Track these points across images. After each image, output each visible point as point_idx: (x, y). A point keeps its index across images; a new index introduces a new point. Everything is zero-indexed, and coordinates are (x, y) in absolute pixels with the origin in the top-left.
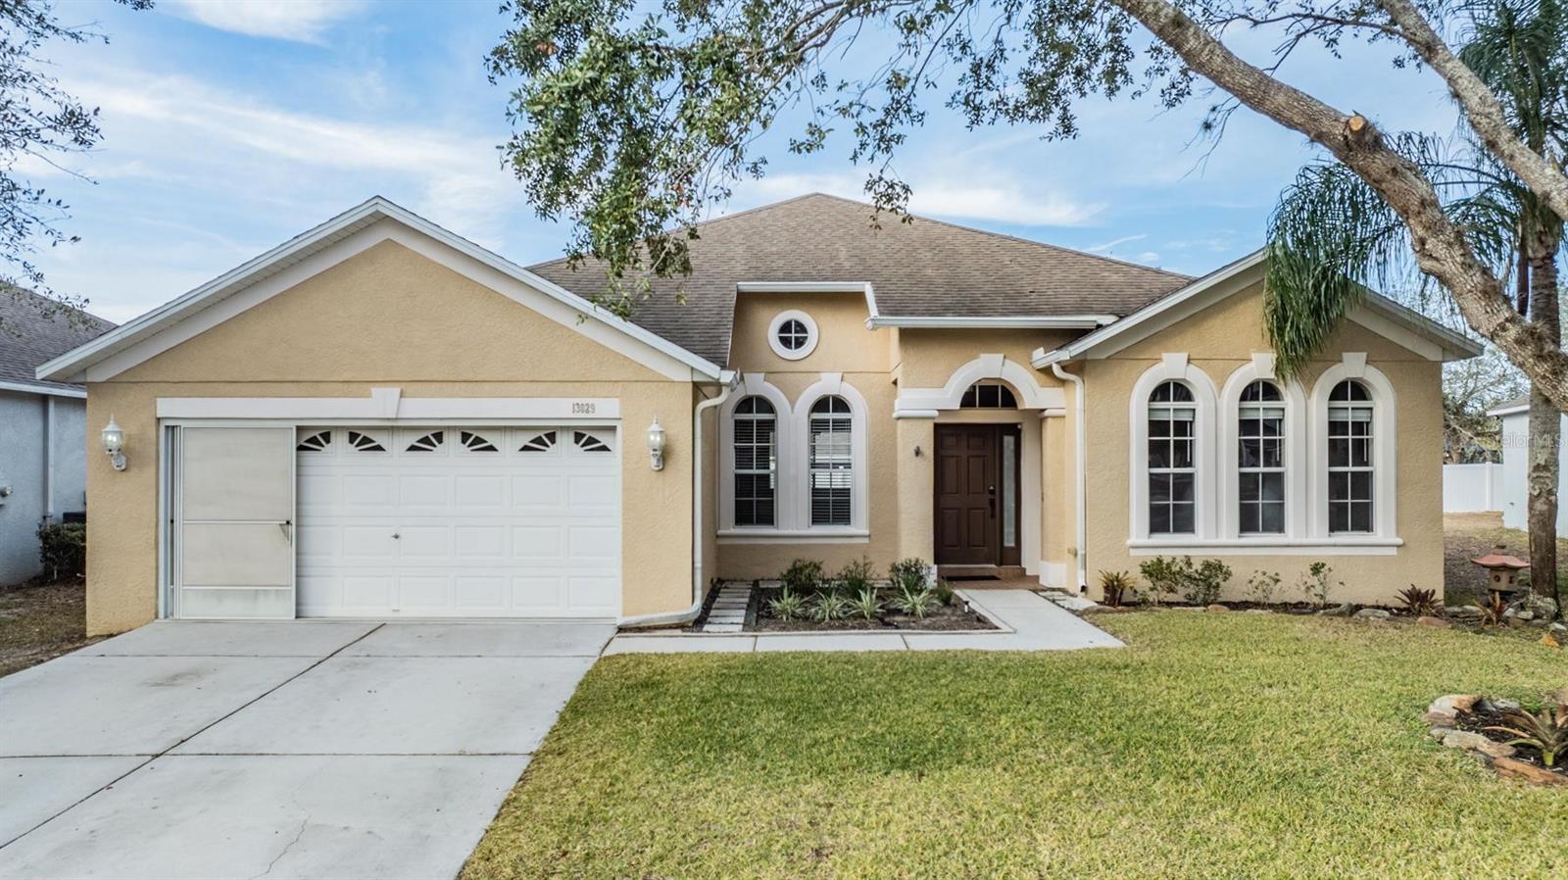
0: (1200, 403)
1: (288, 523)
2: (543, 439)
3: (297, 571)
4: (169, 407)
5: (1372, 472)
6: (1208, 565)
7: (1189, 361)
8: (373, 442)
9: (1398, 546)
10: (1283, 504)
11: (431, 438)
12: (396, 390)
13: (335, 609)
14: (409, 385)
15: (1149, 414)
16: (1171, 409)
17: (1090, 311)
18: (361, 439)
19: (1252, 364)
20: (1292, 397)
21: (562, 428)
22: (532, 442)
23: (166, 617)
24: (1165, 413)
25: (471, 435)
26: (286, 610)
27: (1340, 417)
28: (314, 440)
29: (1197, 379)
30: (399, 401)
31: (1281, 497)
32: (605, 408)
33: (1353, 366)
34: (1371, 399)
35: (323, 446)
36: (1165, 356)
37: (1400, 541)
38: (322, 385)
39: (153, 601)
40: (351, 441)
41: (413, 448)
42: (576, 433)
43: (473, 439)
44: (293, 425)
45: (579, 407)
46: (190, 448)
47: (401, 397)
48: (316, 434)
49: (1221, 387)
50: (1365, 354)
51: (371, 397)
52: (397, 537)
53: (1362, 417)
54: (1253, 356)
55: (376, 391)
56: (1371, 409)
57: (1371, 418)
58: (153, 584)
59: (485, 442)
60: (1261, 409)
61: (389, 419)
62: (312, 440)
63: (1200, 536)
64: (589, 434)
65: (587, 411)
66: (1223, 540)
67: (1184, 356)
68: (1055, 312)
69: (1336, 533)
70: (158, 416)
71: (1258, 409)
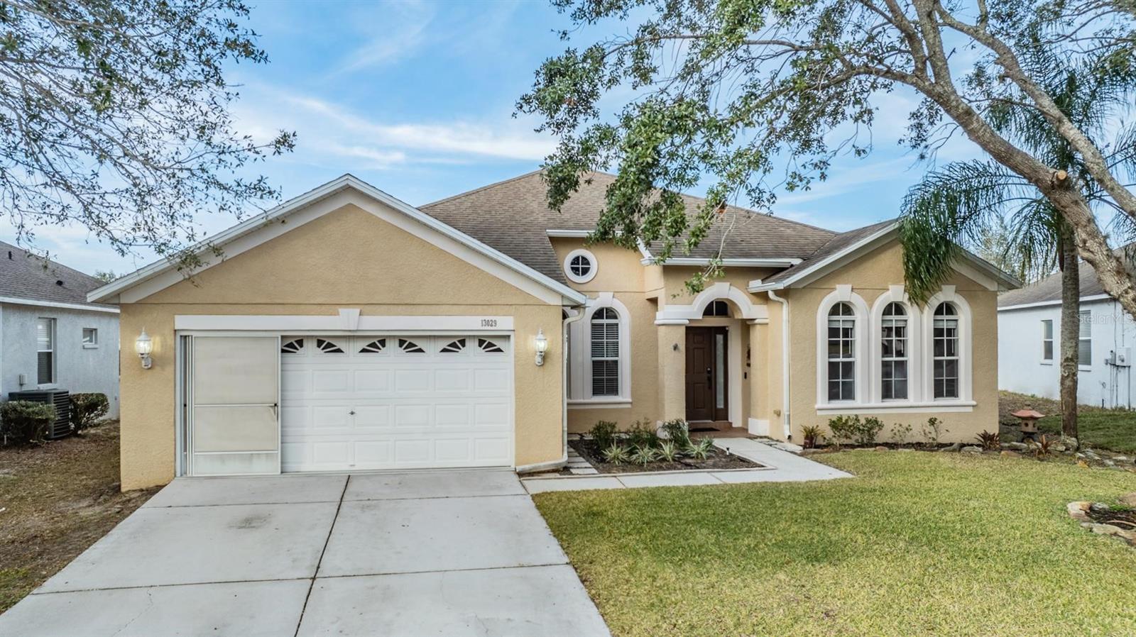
0: (858, 316)
1: (276, 405)
2: (457, 344)
3: (282, 439)
4: (183, 322)
5: (957, 360)
6: (868, 421)
7: (852, 289)
8: (335, 346)
9: (973, 406)
10: (906, 381)
11: (377, 344)
12: (357, 311)
13: (308, 467)
14: (367, 306)
15: (829, 324)
16: (841, 321)
17: (785, 256)
18: (326, 344)
19: (889, 293)
20: (911, 313)
21: (470, 337)
22: (449, 346)
23: (181, 475)
24: (837, 323)
25: (406, 341)
26: (273, 468)
27: (940, 325)
28: (291, 345)
29: (857, 301)
30: (359, 319)
31: (905, 376)
32: (505, 323)
33: (947, 294)
34: (957, 314)
35: (296, 349)
36: (837, 286)
37: (974, 403)
38: (303, 307)
39: (173, 464)
40: (319, 346)
41: (364, 351)
42: (480, 340)
43: (408, 344)
44: (279, 335)
45: (487, 323)
46: (199, 351)
47: (360, 315)
48: (293, 341)
49: (871, 306)
50: (954, 287)
51: (339, 315)
52: (352, 413)
53: (952, 325)
54: (890, 287)
55: (342, 310)
56: (956, 320)
57: (957, 326)
58: (173, 452)
59: (416, 346)
60: (894, 320)
61: (350, 331)
62: (292, 345)
63: (859, 401)
64: (488, 340)
65: (492, 326)
66: (873, 404)
67: (849, 287)
68: (764, 256)
69: (937, 399)
70: (176, 328)
71: (892, 320)
